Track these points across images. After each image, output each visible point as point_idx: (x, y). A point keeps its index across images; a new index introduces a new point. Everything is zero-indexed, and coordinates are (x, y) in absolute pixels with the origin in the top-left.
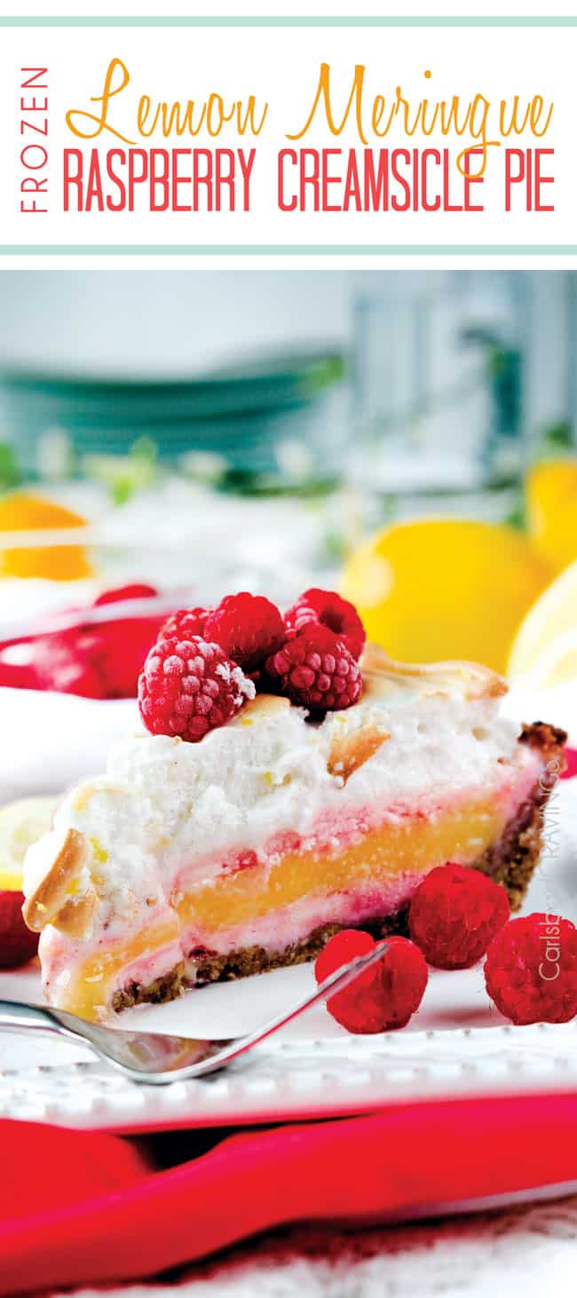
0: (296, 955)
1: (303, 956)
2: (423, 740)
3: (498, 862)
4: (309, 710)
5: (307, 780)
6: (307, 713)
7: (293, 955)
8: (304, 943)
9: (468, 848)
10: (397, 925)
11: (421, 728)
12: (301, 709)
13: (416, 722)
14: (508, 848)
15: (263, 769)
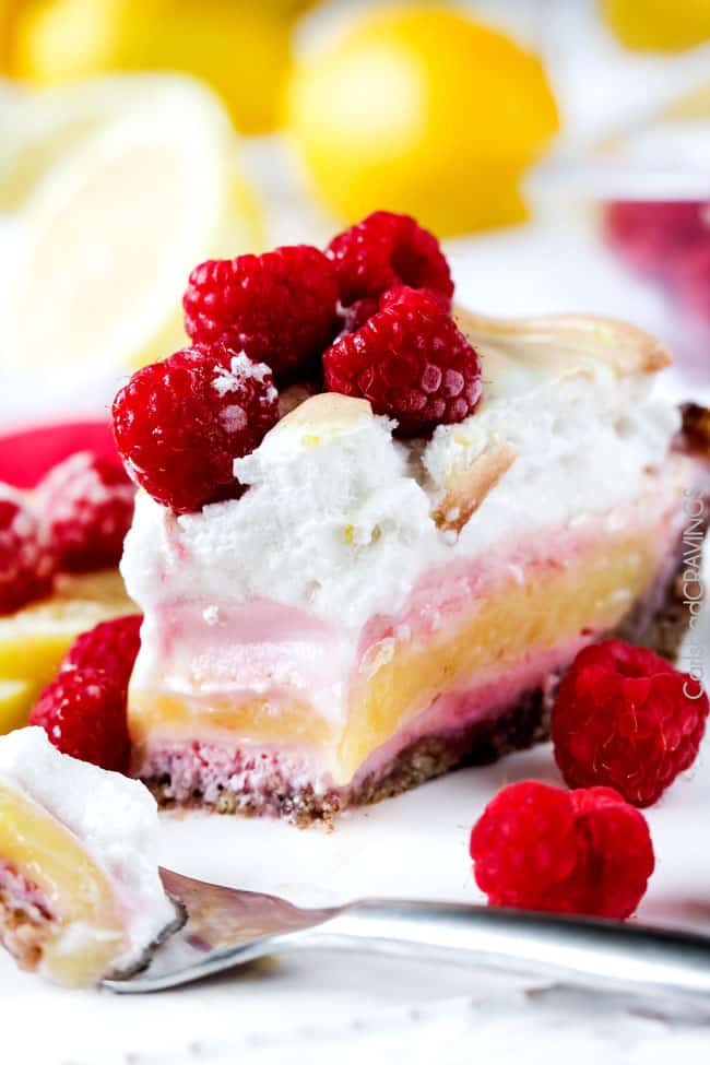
0: (376, 790)
1: (384, 791)
2: (559, 445)
3: (646, 621)
4: (399, 420)
5: (406, 534)
6: (394, 424)
7: (371, 790)
8: (388, 771)
9: (611, 604)
10: (513, 730)
11: (558, 428)
12: (385, 418)
13: (550, 419)
14: (660, 596)
15: (341, 520)
